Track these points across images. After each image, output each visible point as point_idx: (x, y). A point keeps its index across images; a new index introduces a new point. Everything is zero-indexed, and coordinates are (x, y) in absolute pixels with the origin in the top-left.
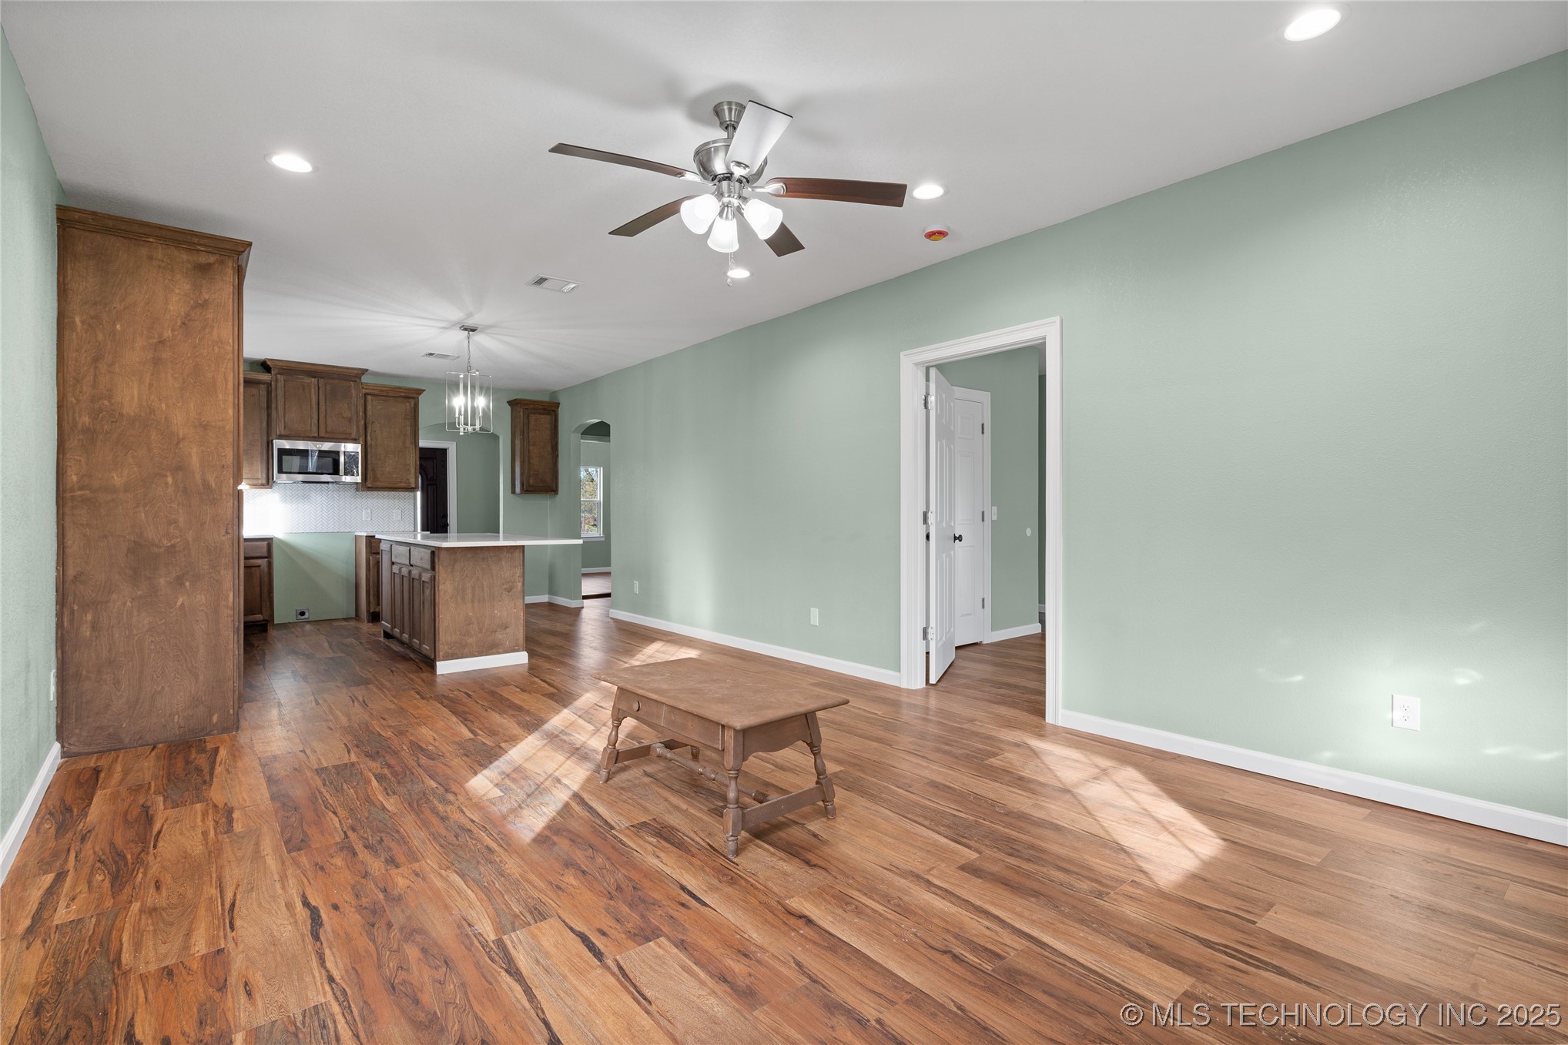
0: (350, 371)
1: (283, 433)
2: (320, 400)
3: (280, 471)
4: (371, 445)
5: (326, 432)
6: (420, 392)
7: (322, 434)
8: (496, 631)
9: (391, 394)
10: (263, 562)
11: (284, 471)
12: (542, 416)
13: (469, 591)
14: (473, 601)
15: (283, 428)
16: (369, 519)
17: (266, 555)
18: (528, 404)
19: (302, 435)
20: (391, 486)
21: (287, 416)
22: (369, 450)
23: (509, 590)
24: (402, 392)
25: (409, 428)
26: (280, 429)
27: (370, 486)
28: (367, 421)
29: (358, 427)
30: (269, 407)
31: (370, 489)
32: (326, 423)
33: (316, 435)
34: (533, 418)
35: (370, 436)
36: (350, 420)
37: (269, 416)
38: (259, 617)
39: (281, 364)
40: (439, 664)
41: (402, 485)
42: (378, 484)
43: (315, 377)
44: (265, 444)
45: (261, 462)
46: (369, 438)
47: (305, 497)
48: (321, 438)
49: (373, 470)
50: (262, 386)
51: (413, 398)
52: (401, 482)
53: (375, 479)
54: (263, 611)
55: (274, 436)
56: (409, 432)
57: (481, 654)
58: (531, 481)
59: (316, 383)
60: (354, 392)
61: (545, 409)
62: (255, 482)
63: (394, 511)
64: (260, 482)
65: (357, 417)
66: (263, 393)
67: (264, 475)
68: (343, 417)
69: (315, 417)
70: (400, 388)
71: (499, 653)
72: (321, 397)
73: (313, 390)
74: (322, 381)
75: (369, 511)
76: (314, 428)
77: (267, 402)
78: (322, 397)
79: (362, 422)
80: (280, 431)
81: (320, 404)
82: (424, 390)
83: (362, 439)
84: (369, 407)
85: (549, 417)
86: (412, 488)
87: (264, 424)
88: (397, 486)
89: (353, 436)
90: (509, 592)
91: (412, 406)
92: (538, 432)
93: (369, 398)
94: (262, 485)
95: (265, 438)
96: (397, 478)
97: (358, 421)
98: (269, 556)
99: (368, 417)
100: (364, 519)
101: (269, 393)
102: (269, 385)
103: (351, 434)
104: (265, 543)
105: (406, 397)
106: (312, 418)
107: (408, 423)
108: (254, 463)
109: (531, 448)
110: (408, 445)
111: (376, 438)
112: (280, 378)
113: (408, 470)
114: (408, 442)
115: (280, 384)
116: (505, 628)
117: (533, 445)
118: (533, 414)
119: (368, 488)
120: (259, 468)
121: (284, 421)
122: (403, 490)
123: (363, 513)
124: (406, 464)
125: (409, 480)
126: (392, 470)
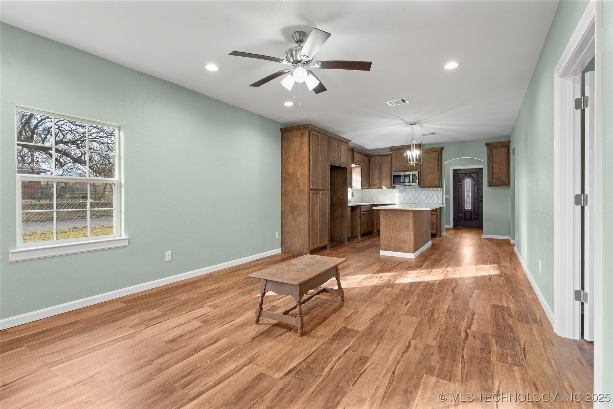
6: (441, 148)
7: (406, 169)
8: (402, 243)
9: (430, 151)
11: (395, 182)
12: (500, 149)
13: (392, 226)
14: (393, 230)
16: (426, 198)
18: (491, 145)
19: (400, 170)
20: (430, 186)
21: (396, 164)
22: (420, 173)
23: (407, 227)
24: (433, 150)
25: (436, 163)
26: (394, 169)
30: (391, 163)
33: (404, 170)
34: (494, 151)
37: (391, 165)
39: (395, 147)
40: (381, 251)
42: (425, 185)
44: (390, 174)
45: (389, 180)
46: (421, 168)
47: (405, 191)
49: (423, 180)
50: (390, 156)
51: (440, 151)
52: (433, 184)
53: (423, 184)
55: (392, 171)
56: (436, 165)
57: (396, 251)
58: (494, 181)
61: (502, 145)
62: (388, 187)
63: (434, 195)
64: (389, 186)
67: (390, 184)
70: (432, 148)
71: (403, 252)
75: (426, 195)
77: (391, 161)
82: (444, 147)
83: (419, 169)
85: (504, 149)
86: (437, 186)
87: (390, 168)
88: (431, 186)
89: (416, 169)
90: (407, 228)
91: (438, 154)
92: (497, 157)
94: (390, 187)
95: (390, 172)
100: (424, 199)
101: (391, 157)
105: (435, 151)
106: (403, 164)
107: (436, 161)
108: (387, 181)
109: (494, 165)
110: (436, 170)
111: (424, 168)
112: (394, 152)
113: (436, 179)
114: (436, 168)
115: (394, 154)
116: (406, 242)
117: (495, 163)
118: (495, 148)
119: (421, 187)
120: (389, 182)
121: (395, 166)
122: (434, 187)
123: (424, 196)
124: (435, 177)
125: (436, 183)
126: (430, 180)
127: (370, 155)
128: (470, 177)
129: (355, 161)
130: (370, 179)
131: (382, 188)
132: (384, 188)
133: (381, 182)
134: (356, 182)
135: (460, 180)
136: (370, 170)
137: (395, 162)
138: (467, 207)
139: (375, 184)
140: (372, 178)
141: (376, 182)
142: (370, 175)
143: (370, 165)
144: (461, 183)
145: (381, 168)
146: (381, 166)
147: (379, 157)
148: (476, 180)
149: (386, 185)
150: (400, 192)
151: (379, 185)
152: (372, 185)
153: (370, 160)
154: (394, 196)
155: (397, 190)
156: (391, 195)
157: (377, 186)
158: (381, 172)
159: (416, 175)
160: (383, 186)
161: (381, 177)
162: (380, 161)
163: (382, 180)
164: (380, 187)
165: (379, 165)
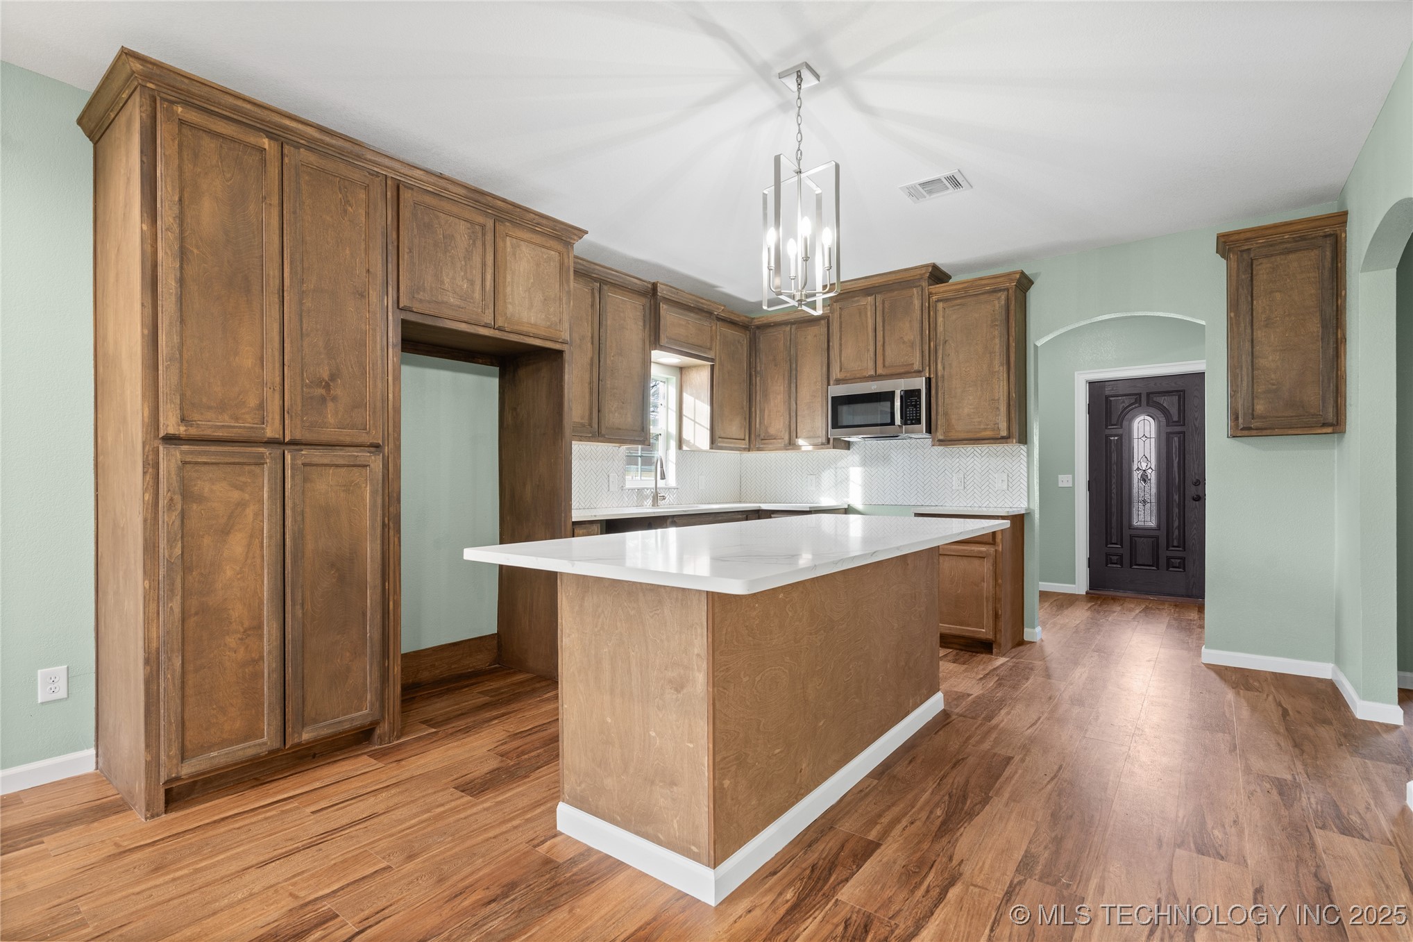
0: (912, 273)
1: (837, 377)
2: (877, 323)
3: (835, 426)
5: (883, 366)
7: (880, 371)
8: (653, 784)
9: (971, 292)
11: (838, 425)
12: (1292, 256)
14: (612, 690)
15: (838, 369)
16: (962, 488)
18: (1247, 240)
19: (858, 376)
20: (971, 436)
21: (843, 352)
23: (679, 686)
24: (987, 285)
25: (997, 341)
26: (836, 373)
27: (942, 439)
28: (938, 342)
29: (922, 352)
30: (828, 348)
31: (942, 442)
32: (884, 355)
33: (872, 372)
34: (1263, 270)
35: (941, 362)
36: (912, 345)
37: (828, 357)
40: (561, 808)
41: (988, 434)
42: (953, 435)
45: (822, 416)
46: (939, 366)
47: (886, 459)
48: (880, 376)
49: (946, 414)
50: (823, 322)
52: (985, 429)
53: (949, 427)
55: (831, 382)
56: (997, 348)
57: (626, 824)
59: (873, 302)
60: (916, 303)
61: (1303, 238)
62: (816, 441)
63: (996, 476)
64: (820, 440)
65: (922, 337)
66: (824, 330)
67: (824, 432)
68: (904, 343)
69: (872, 348)
70: (982, 279)
71: (661, 843)
73: (869, 313)
74: (879, 298)
75: (962, 475)
76: (871, 364)
77: (827, 342)
78: (879, 320)
79: (930, 344)
80: (836, 375)
81: (878, 330)
83: (929, 369)
84: (940, 320)
85: (1314, 254)
86: (1003, 438)
87: (825, 369)
88: (978, 435)
89: (916, 367)
90: (679, 691)
91: (1003, 302)
92: (1278, 296)
93: (940, 306)
94: (823, 444)
95: (825, 386)
96: (980, 423)
97: (922, 344)
99: (939, 334)
100: (954, 488)
101: (828, 328)
102: (827, 319)
103: (912, 364)
105: (992, 292)
106: (868, 350)
107: (996, 333)
108: (816, 419)
109: (1259, 334)
110: (997, 369)
111: (950, 364)
112: (836, 307)
113: (998, 408)
114: (997, 363)
115: (837, 315)
116: (673, 783)
117: (1266, 326)
118: (1266, 256)
119: (939, 441)
120: (818, 425)
121: (841, 361)
122: (992, 441)
123: (954, 479)
124: (993, 400)
125: (998, 424)
126: (972, 411)
127: (757, 322)
128: (1152, 410)
129: (662, 336)
130: (758, 412)
131: (797, 447)
132: (803, 448)
133: (793, 426)
135: (1114, 421)
136: (758, 379)
137: (841, 345)
138: (1141, 517)
139: (772, 431)
140: (762, 411)
141: (777, 425)
142: (758, 398)
143: (758, 360)
144: (1120, 431)
145: (794, 372)
146: (794, 366)
147: (788, 328)
148: (1175, 418)
149: (811, 434)
150: (865, 462)
151: (787, 437)
152: (762, 437)
153: (757, 340)
154: (847, 479)
155: (858, 456)
156: (834, 473)
157: (780, 441)
158: (793, 386)
159: (919, 391)
160: (800, 442)
161: (795, 405)
162: (789, 343)
163: (798, 418)
164: (791, 445)
165: (788, 358)
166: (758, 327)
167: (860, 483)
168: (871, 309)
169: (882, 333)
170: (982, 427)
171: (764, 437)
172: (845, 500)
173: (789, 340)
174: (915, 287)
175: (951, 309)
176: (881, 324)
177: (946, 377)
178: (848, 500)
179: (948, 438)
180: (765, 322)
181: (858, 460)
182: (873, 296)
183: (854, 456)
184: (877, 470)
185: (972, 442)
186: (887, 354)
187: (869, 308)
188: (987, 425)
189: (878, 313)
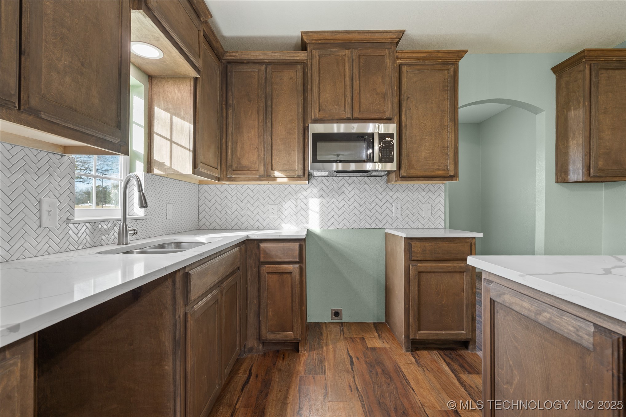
1: (318, 116)
2: (354, 75)
3: (315, 160)
4: (406, 125)
5: (360, 111)
6: (460, 54)
7: (356, 115)
9: (427, 62)
10: (293, 268)
11: (318, 160)
12: (617, 72)
15: (318, 110)
16: (399, 214)
17: (297, 259)
18: (597, 57)
19: (336, 117)
20: (427, 174)
21: (321, 95)
22: (403, 131)
24: (440, 58)
25: (447, 102)
26: (314, 112)
27: (404, 174)
28: (402, 97)
29: (392, 103)
30: (305, 91)
31: (404, 178)
32: (360, 102)
33: (349, 116)
34: (603, 78)
35: (405, 114)
37: (305, 99)
38: (290, 334)
41: (440, 173)
42: (414, 172)
43: (349, 49)
44: (301, 132)
45: (298, 151)
46: (403, 117)
48: (356, 119)
49: (408, 156)
50: (299, 67)
51: (453, 64)
52: (438, 170)
53: (410, 167)
54: (295, 328)
55: (309, 121)
56: (447, 108)
58: (601, 164)
59: (350, 55)
60: (388, 61)
62: (292, 174)
63: (424, 206)
64: (297, 173)
65: (392, 92)
66: (300, 74)
67: (301, 166)
68: (377, 94)
69: (349, 95)
70: (438, 52)
72: (354, 71)
73: (347, 64)
74: (356, 53)
75: (399, 205)
76: (348, 109)
77: (304, 85)
78: (356, 71)
79: (396, 99)
80: (315, 114)
81: (354, 80)
82: (466, 52)
83: (396, 118)
84: (404, 80)
86: (450, 177)
87: (301, 109)
88: (434, 174)
89: (388, 115)
91: (452, 73)
92: (610, 95)
93: (404, 69)
94: (299, 177)
95: (302, 125)
96: (434, 164)
97: (392, 97)
98: (301, 260)
99: (403, 92)
100: (394, 215)
101: (305, 74)
102: (305, 65)
103: (385, 112)
104: (296, 245)
105: (444, 64)
106: (345, 96)
107: (446, 96)
108: (292, 153)
110: (446, 124)
111: (411, 117)
112: (316, 53)
113: (447, 154)
114: (446, 119)
115: (316, 61)
120: (296, 158)
121: (319, 103)
122: (442, 179)
123: (394, 207)
124: (443, 147)
125: (447, 166)
126: (428, 154)
127: (228, 57)
130: (230, 144)
131: (274, 179)
132: (279, 180)
133: (268, 158)
134: (172, 142)
136: (230, 112)
137: (319, 88)
139: (245, 162)
140: (235, 143)
141: (252, 157)
142: (230, 130)
143: (230, 94)
145: (269, 109)
146: (269, 103)
147: (263, 68)
149: (287, 167)
150: (321, 196)
151: (262, 169)
152: (234, 167)
153: (229, 74)
154: (307, 208)
155: (316, 189)
156: (295, 203)
157: (254, 172)
158: (268, 121)
159: (391, 135)
160: (277, 174)
161: (270, 139)
162: (264, 82)
163: (273, 151)
164: (267, 176)
165: (263, 96)
166: (229, 62)
167: (318, 211)
168: (348, 60)
169: (358, 82)
170: (435, 167)
171: (236, 167)
172: (305, 225)
173: (263, 78)
174: (387, 49)
175: (412, 72)
176: (358, 75)
177: (408, 127)
178: (307, 225)
179: (410, 175)
180: (238, 58)
181: (316, 192)
182: (350, 51)
183: (313, 189)
184: (332, 201)
185: (427, 179)
186: (362, 101)
187: (347, 59)
188: (439, 166)
189: (354, 66)
